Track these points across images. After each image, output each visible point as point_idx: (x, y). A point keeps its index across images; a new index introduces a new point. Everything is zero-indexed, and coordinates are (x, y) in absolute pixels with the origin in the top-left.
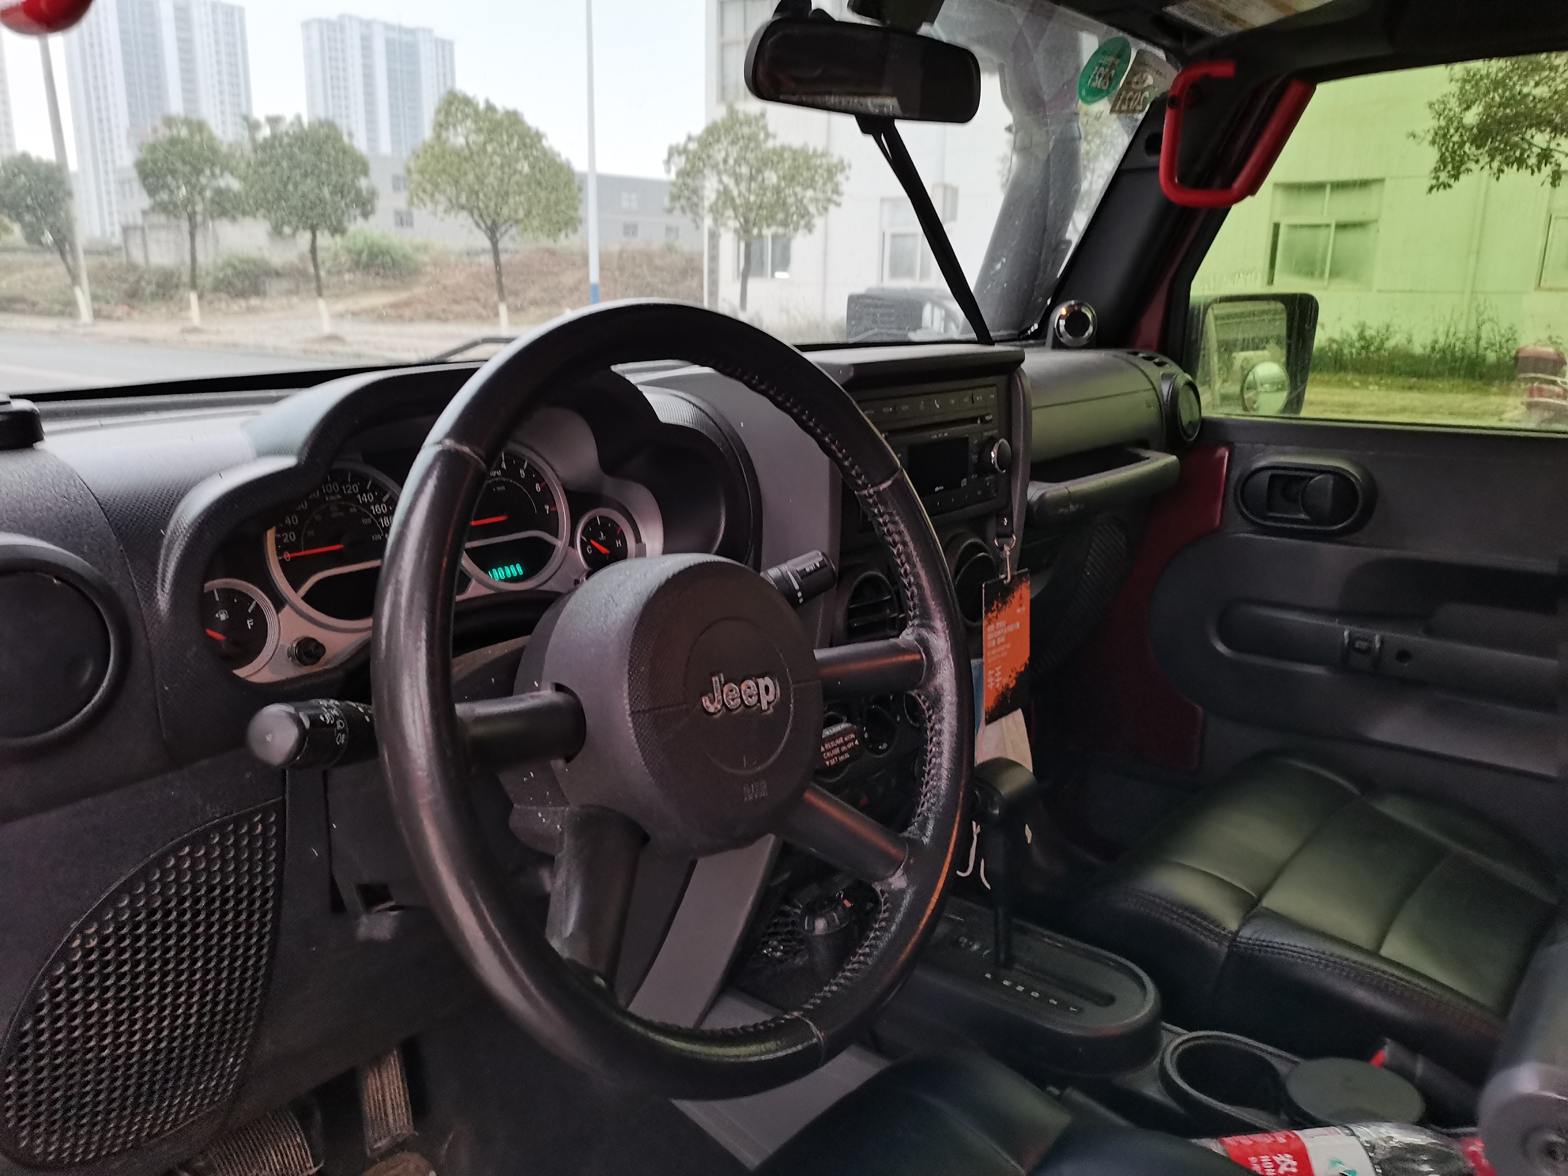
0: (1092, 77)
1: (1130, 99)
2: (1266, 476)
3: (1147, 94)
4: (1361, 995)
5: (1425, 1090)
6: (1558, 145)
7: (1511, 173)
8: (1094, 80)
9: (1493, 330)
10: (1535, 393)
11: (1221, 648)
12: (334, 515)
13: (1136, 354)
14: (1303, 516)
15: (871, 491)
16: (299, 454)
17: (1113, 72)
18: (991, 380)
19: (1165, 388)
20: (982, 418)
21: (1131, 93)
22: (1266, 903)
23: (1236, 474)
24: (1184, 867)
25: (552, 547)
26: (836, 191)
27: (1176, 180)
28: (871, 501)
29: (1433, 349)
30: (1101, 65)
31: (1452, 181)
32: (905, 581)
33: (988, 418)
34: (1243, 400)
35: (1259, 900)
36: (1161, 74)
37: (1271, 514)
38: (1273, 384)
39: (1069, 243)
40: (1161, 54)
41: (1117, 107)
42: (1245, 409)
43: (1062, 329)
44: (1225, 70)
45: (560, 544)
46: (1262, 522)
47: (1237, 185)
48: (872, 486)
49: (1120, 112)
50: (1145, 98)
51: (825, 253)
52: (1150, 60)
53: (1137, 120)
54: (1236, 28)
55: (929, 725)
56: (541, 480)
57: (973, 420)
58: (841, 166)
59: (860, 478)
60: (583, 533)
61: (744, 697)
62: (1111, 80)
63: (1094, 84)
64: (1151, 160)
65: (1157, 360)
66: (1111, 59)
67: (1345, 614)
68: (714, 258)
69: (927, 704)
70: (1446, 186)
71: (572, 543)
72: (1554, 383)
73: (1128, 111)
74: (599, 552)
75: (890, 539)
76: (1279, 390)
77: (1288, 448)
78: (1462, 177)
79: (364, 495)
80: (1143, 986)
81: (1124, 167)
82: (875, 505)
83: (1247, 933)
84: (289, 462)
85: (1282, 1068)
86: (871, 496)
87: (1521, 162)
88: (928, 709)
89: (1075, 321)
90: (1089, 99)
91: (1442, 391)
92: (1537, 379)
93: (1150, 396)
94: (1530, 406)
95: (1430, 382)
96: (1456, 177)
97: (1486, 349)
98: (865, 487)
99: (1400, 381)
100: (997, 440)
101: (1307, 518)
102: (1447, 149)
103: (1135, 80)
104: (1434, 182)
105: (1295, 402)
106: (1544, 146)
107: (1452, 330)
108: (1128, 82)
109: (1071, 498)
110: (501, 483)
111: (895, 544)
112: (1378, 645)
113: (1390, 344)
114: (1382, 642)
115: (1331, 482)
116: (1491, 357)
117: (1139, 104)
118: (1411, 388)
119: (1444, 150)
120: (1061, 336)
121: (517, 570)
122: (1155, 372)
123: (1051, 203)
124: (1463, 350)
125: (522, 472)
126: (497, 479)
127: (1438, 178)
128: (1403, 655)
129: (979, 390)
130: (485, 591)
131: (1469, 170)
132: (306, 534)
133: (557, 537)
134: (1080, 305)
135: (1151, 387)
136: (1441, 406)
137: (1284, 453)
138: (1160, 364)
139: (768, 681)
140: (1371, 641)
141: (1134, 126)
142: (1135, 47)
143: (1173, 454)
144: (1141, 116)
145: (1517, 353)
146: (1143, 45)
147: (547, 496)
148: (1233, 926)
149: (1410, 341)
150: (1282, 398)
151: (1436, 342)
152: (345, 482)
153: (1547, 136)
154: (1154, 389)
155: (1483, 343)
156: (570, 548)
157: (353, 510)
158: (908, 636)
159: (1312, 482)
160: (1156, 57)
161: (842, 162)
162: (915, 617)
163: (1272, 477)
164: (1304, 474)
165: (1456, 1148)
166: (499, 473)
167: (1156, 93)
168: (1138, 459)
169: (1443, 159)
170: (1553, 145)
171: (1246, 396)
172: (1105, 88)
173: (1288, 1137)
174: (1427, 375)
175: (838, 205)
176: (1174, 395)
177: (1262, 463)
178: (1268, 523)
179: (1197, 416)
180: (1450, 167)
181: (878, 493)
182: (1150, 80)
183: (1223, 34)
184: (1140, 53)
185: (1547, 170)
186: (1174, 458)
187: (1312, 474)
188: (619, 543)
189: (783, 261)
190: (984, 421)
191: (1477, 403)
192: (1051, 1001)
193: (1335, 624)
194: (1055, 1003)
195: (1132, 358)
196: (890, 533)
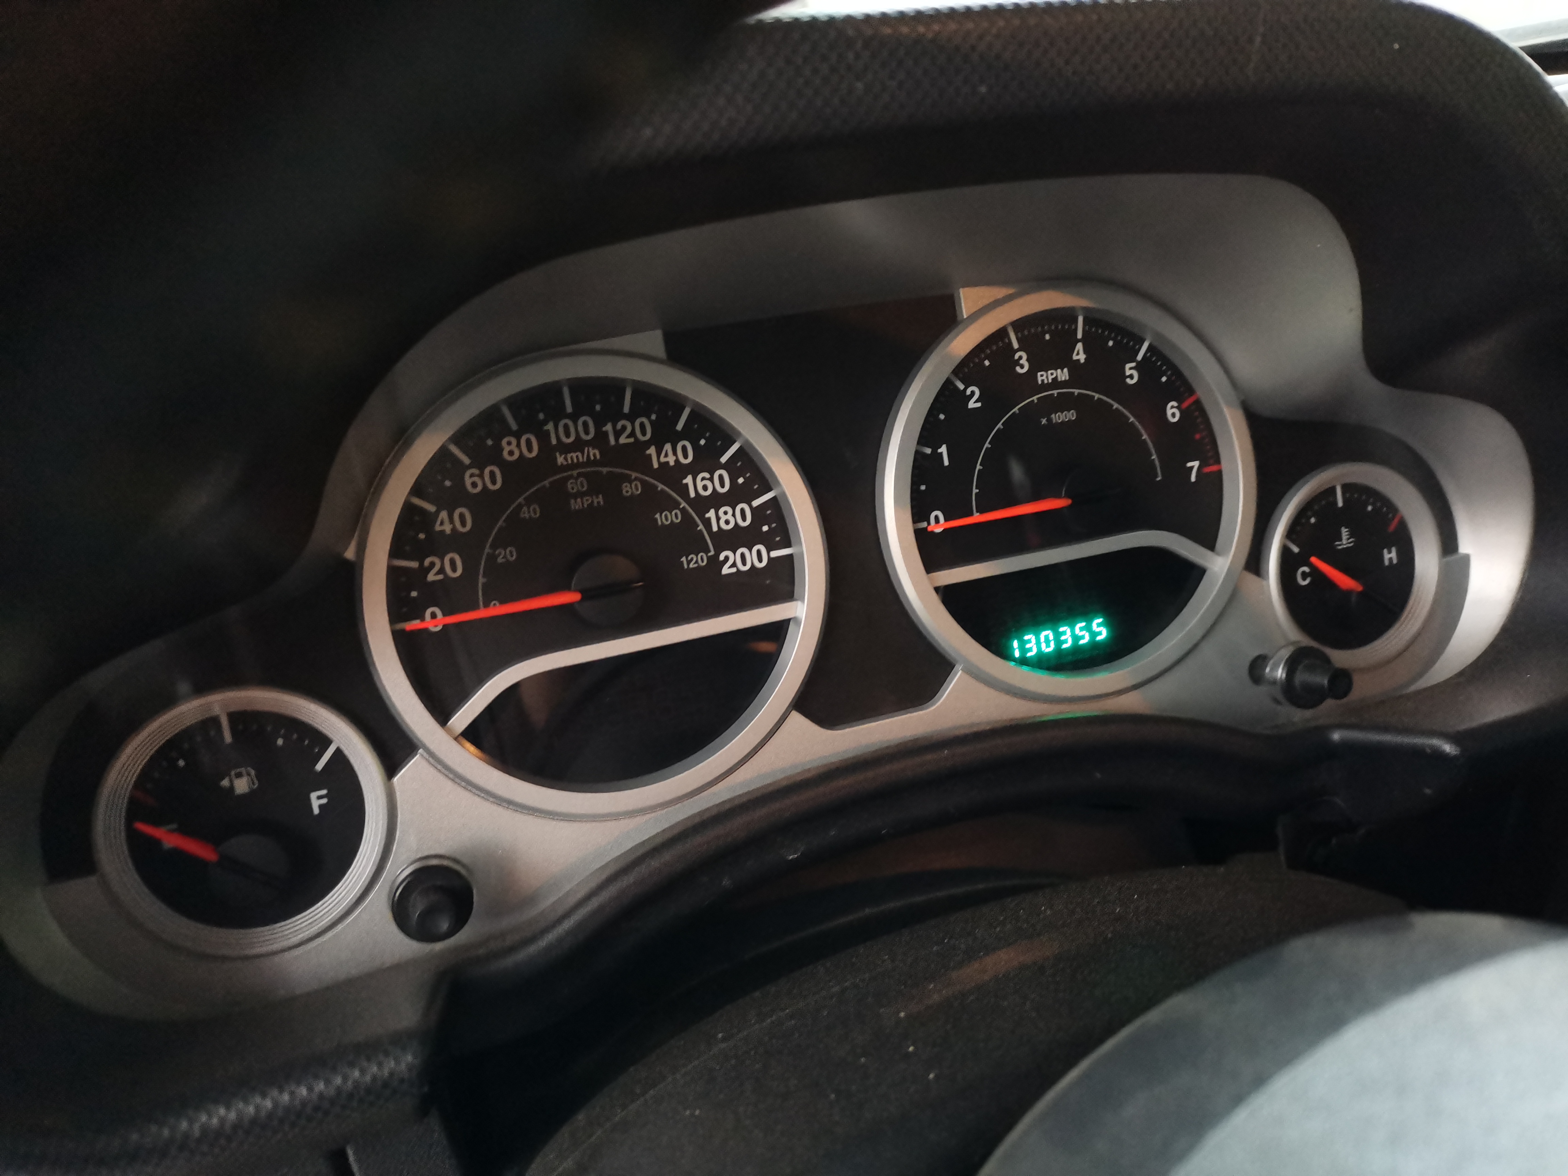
12: (576, 505)
25: (1192, 575)
45: (1220, 564)
56: (1183, 390)
60: (1291, 533)
71: (1255, 563)
74: (1330, 584)
79: (668, 447)
110: (1064, 402)
125: (1129, 369)
126: (1054, 392)
132: (492, 558)
147: (1197, 436)
152: (615, 415)
157: (632, 489)
166: (1063, 375)
188: (1390, 556)
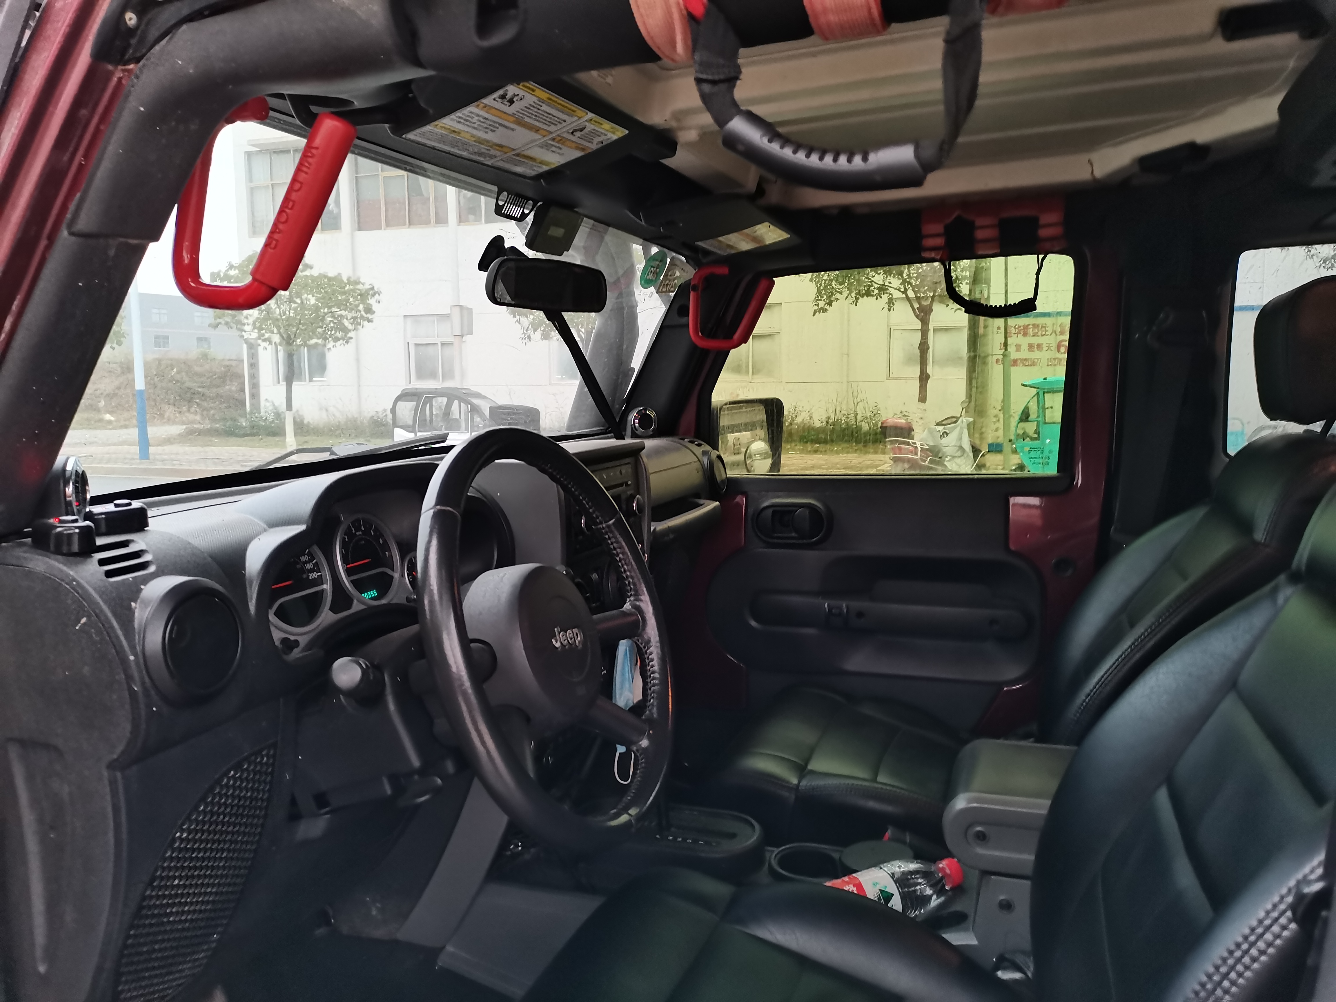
0: (647, 273)
1: (667, 285)
2: (770, 512)
3: (676, 281)
4: (872, 804)
5: (911, 846)
6: (890, 283)
7: (863, 301)
8: (648, 275)
9: (864, 409)
10: (897, 451)
11: (753, 623)
13: (683, 439)
14: (793, 534)
15: (604, 526)
16: (306, 523)
17: (658, 270)
18: (627, 460)
19: (705, 460)
20: (626, 483)
21: (668, 281)
22: (810, 767)
23: (751, 511)
24: (761, 754)
25: (392, 577)
26: (369, 310)
27: (700, 334)
28: (604, 531)
29: (827, 422)
30: (651, 266)
31: (827, 307)
32: (624, 576)
33: (629, 483)
34: (746, 465)
35: (806, 765)
36: (684, 271)
37: (776, 535)
38: (761, 454)
39: (633, 369)
40: (683, 259)
41: (660, 290)
42: (748, 471)
43: (637, 425)
44: (723, 270)
45: (396, 575)
46: (770, 540)
47: (737, 336)
48: (605, 523)
49: (662, 292)
50: (675, 283)
51: (358, 360)
52: (678, 263)
53: (671, 296)
54: (733, 252)
55: (646, 656)
56: (382, 536)
57: (621, 485)
58: (373, 292)
59: (598, 518)
60: (407, 568)
61: (569, 639)
62: (657, 274)
63: (648, 278)
64: (683, 320)
65: (696, 443)
66: (658, 263)
67: (824, 593)
68: (254, 365)
69: (643, 644)
70: (825, 310)
71: (403, 575)
72: (908, 444)
73: (666, 292)
75: (615, 552)
76: (765, 458)
77: (780, 493)
78: (834, 303)
80: (752, 825)
81: (665, 324)
82: (606, 533)
83: (804, 783)
84: (303, 527)
85: (836, 856)
86: (604, 528)
87: (868, 294)
88: (644, 647)
89: (644, 420)
90: (646, 285)
91: (837, 452)
92: (897, 441)
93: (697, 465)
94: (896, 460)
95: (828, 446)
96: (830, 304)
97: (861, 421)
98: (601, 523)
99: (809, 447)
100: (635, 497)
101: (796, 535)
102: (821, 285)
103: (670, 274)
104: (816, 308)
105: (776, 465)
106: (881, 283)
107: (838, 410)
108: (666, 275)
109: (670, 530)
110: (362, 539)
111: (618, 555)
112: (845, 611)
113: (799, 420)
114: (847, 607)
115: (808, 512)
116: (865, 427)
117: (672, 287)
118: (816, 452)
119: (819, 285)
120: (637, 430)
121: (373, 593)
122: (698, 451)
123: (625, 347)
124: (847, 423)
125: (372, 531)
126: (360, 536)
127: (818, 305)
128: (860, 615)
129: (624, 467)
130: (362, 607)
131: (837, 299)
133: (393, 570)
134: (645, 410)
135: (697, 460)
136: (837, 464)
137: (778, 497)
138: (699, 445)
139: (575, 630)
140: (840, 608)
141: (669, 300)
142: (670, 256)
143: (716, 501)
144: (672, 294)
145: (882, 423)
146: (674, 254)
147: (386, 547)
148: (795, 781)
149: (811, 418)
150: (769, 462)
151: (829, 418)
153: (882, 277)
154: (699, 460)
155: (859, 418)
156: (402, 578)
158: (627, 606)
159: (796, 513)
160: (681, 261)
161: (373, 288)
162: (631, 595)
163: (774, 512)
164: (791, 509)
165: (933, 868)
166: (360, 533)
167: (682, 281)
168: (698, 506)
169: (819, 292)
170: (887, 284)
171: (748, 462)
172: (654, 279)
173: (849, 878)
174: (825, 442)
175: (370, 321)
176: (711, 464)
177: (766, 504)
178: (776, 541)
179: (724, 476)
180: (825, 297)
181: (608, 526)
182: (678, 274)
183: (725, 254)
184: (672, 259)
185: (885, 297)
186: (717, 503)
187: (794, 509)
189: (320, 367)
190: (627, 485)
191: (860, 460)
192: (700, 842)
193: (817, 601)
194: (702, 843)
195: (681, 441)
196: (615, 549)
